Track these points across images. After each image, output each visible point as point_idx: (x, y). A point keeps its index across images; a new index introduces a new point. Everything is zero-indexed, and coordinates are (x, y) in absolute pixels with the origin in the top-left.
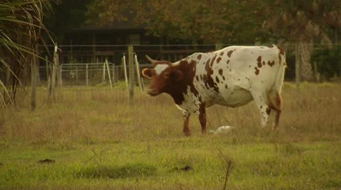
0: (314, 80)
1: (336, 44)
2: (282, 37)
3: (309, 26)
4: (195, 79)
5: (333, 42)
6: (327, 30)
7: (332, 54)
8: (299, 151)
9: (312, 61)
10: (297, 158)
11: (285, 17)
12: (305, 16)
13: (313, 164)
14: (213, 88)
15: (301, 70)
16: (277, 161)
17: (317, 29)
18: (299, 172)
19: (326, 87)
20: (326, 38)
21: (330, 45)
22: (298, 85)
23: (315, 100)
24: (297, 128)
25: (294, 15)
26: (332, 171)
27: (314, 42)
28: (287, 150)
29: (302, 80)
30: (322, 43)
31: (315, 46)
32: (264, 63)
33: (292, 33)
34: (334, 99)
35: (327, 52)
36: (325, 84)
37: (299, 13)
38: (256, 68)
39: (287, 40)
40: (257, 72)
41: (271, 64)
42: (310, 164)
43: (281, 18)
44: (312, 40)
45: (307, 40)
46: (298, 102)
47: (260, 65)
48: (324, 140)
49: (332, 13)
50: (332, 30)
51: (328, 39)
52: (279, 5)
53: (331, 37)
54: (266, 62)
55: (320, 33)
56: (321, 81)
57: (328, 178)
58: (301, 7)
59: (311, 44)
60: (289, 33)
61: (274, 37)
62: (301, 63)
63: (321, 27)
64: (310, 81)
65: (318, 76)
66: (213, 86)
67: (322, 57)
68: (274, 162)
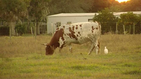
0: (16, 35)
1: (24, 23)
2: (5, 21)
3: (14, 16)
4: (64, 35)
5: (23, 22)
6: (20, 18)
7: (22, 27)
8: (11, 60)
9: (15, 29)
10: (10, 63)
11: (6, 13)
12: (13, 13)
13: (16, 65)
14: (74, 39)
15: (12, 32)
16: (3, 64)
17: (17, 17)
18: (11, 68)
19: (20, 38)
20: (20, 21)
21: (21, 23)
22: (10, 37)
23: (16, 43)
24: (10, 52)
25: (9, 13)
26: (22, 67)
27: (16, 22)
28: (7, 60)
29: (12, 35)
30: (19, 23)
31: (16, 24)
32: (94, 28)
33: (8, 19)
34: (23, 42)
35: (20, 26)
36: (20, 37)
37: (10, 12)
38: (92, 30)
39: (7, 21)
40: (93, 32)
41: (97, 29)
42: (15, 65)
43: (4, 14)
44: (15, 22)
45: (13, 21)
46: (10, 43)
47: (93, 29)
48: (20, 56)
49: (22, 12)
50: (22, 18)
51: (21, 21)
52: (3, 9)
53: (22, 20)
54: (95, 28)
55: (18, 19)
56: (18, 36)
57: (21, 69)
58: (11, 10)
59: (15, 23)
60: (7, 19)
61: (2, 20)
62: (11, 30)
63: (18, 17)
64: (15, 36)
65: (17, 34)
66: (75, 38)
67: (19, 28)
68: (2, 64)
